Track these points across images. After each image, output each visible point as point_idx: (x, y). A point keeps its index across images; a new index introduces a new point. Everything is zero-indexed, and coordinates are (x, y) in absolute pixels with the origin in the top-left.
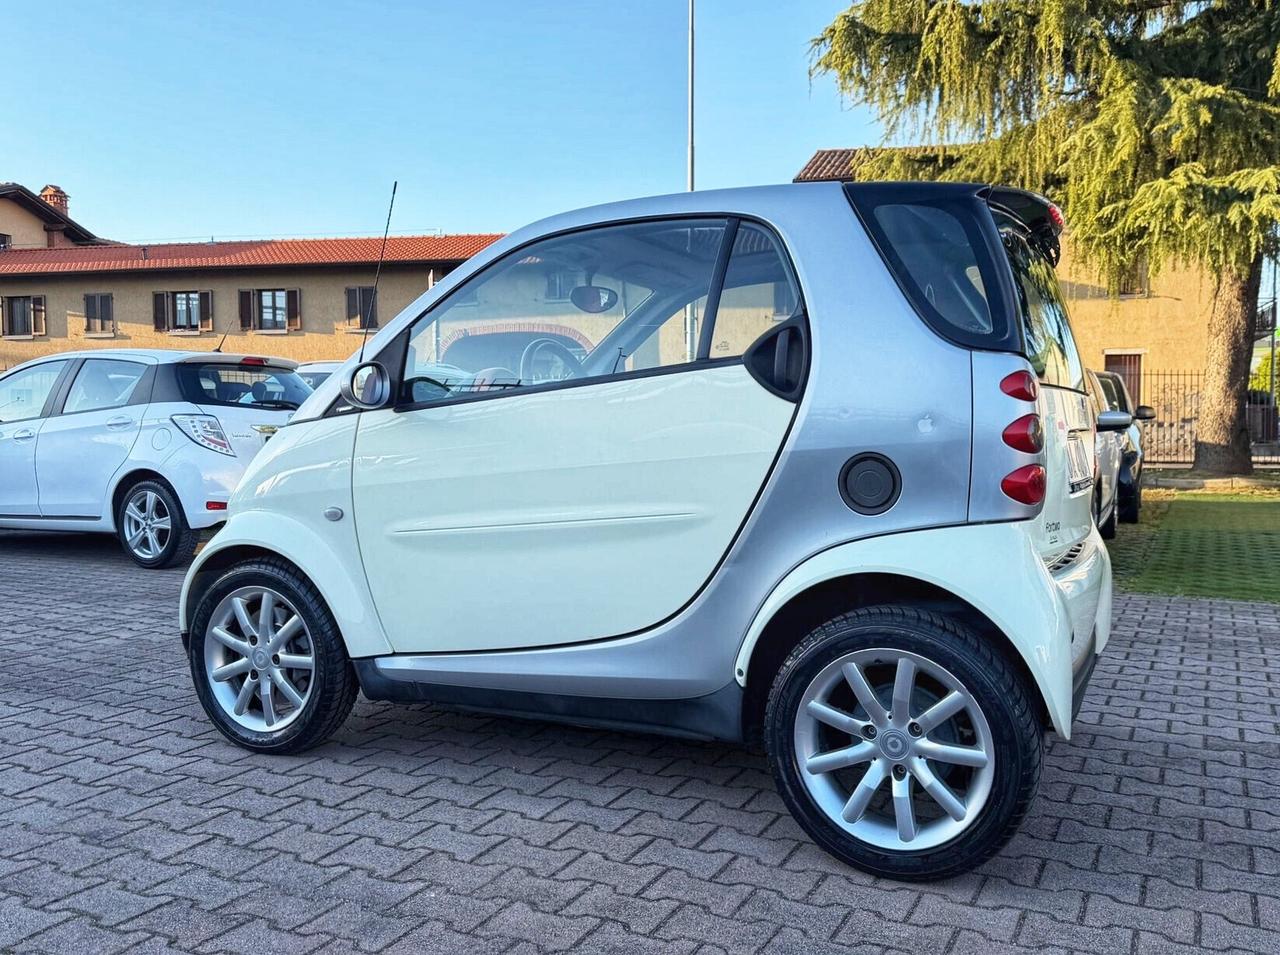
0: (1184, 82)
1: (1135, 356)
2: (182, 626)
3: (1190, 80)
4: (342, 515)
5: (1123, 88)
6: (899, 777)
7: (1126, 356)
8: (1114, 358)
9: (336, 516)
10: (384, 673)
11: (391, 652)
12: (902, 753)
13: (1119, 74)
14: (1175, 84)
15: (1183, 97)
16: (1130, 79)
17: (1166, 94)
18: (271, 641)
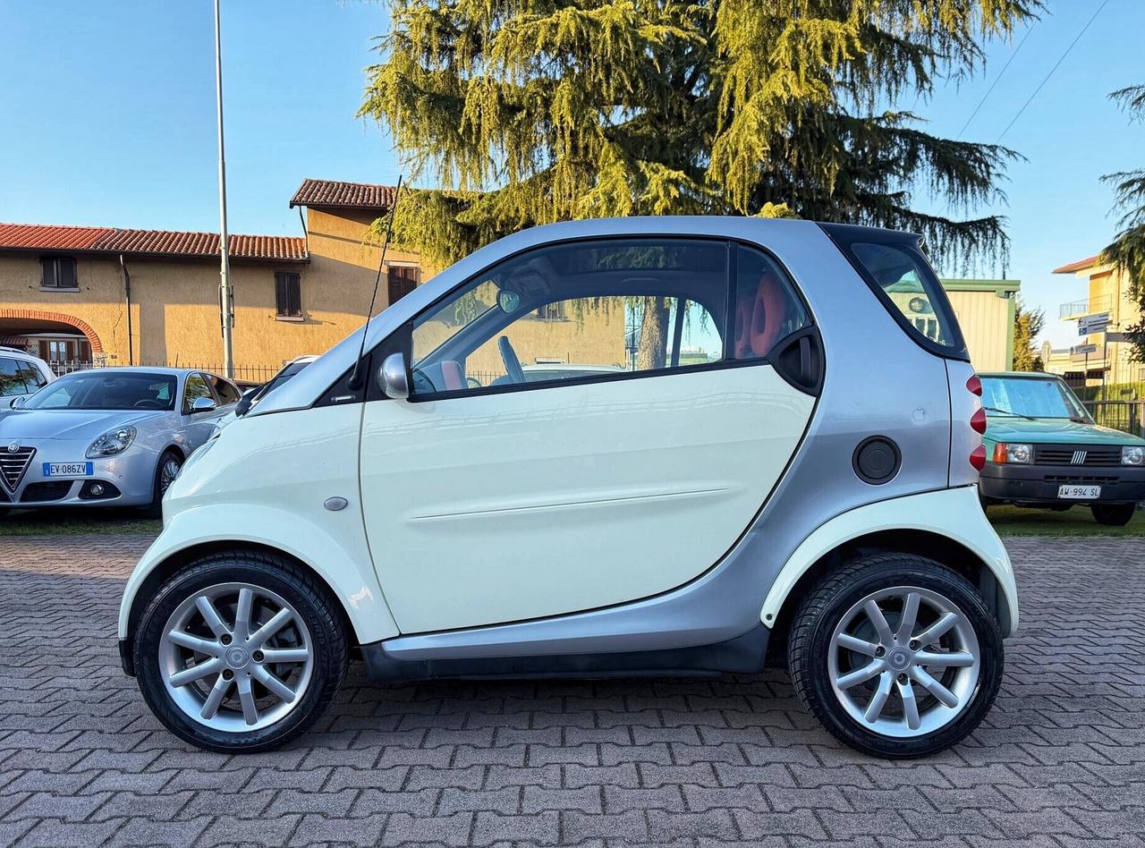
0: (652, 165)
2: (122, 633)
3: (657, 164)
4: (347, 504)
5: (614, 164)
6: (903, 682)
9: (338, 505)
10: (392, 655)
11: (398, 634)
12: (905, 664)
13: (611, 153)
14: (647, 166)
15: (655, 176)
16: (618, 158)
17: (643, 173)
18: (251, 637)
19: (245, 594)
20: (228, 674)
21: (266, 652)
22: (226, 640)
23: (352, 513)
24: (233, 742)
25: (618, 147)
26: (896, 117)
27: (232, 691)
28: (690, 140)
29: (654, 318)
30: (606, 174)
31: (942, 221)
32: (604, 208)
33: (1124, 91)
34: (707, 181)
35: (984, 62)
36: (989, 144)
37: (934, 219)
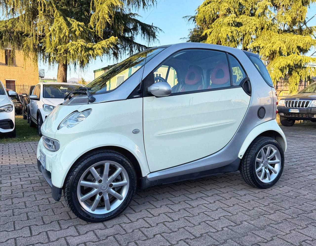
1: (13, 81)
3: (73, 19)
4: (139, 131)
5: (60, 17)
7: (11, 81)
8: (8, 81)
9: (136, 132)
11: (150, 173)
13: (58, 13)
14: (70, 19)
15: (74, 23)
16: (60, 15)
17: (69, 21)
18: (109, 179)
19: (107, 165)
20: (100, 194)
21: (113, 184)
22: (100, 181)
23: (140, 134)
24: (104, 217)
25: (60, 12)
26: (134, 15)
27: (102, 199)
28: (80, 13)
29: (62, 67)
30: (57, 20)
31: (144, 46)
32: (58, 31)
33: (186, 17)
34: (89, 27)
35: (157, 4)
36: (155, 26)
37: (142, 46)
